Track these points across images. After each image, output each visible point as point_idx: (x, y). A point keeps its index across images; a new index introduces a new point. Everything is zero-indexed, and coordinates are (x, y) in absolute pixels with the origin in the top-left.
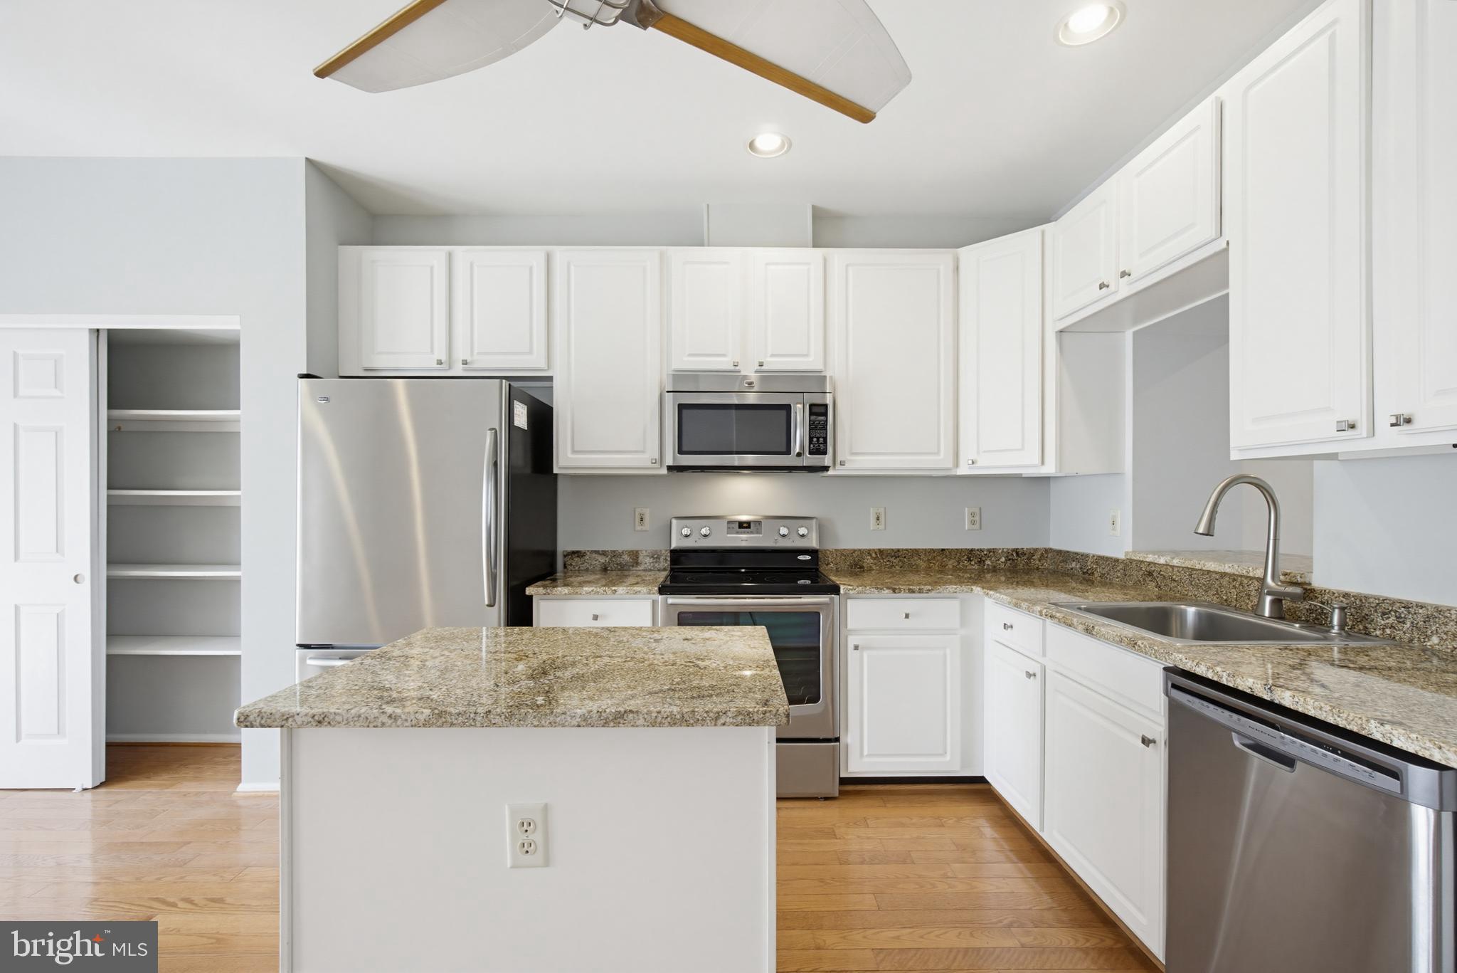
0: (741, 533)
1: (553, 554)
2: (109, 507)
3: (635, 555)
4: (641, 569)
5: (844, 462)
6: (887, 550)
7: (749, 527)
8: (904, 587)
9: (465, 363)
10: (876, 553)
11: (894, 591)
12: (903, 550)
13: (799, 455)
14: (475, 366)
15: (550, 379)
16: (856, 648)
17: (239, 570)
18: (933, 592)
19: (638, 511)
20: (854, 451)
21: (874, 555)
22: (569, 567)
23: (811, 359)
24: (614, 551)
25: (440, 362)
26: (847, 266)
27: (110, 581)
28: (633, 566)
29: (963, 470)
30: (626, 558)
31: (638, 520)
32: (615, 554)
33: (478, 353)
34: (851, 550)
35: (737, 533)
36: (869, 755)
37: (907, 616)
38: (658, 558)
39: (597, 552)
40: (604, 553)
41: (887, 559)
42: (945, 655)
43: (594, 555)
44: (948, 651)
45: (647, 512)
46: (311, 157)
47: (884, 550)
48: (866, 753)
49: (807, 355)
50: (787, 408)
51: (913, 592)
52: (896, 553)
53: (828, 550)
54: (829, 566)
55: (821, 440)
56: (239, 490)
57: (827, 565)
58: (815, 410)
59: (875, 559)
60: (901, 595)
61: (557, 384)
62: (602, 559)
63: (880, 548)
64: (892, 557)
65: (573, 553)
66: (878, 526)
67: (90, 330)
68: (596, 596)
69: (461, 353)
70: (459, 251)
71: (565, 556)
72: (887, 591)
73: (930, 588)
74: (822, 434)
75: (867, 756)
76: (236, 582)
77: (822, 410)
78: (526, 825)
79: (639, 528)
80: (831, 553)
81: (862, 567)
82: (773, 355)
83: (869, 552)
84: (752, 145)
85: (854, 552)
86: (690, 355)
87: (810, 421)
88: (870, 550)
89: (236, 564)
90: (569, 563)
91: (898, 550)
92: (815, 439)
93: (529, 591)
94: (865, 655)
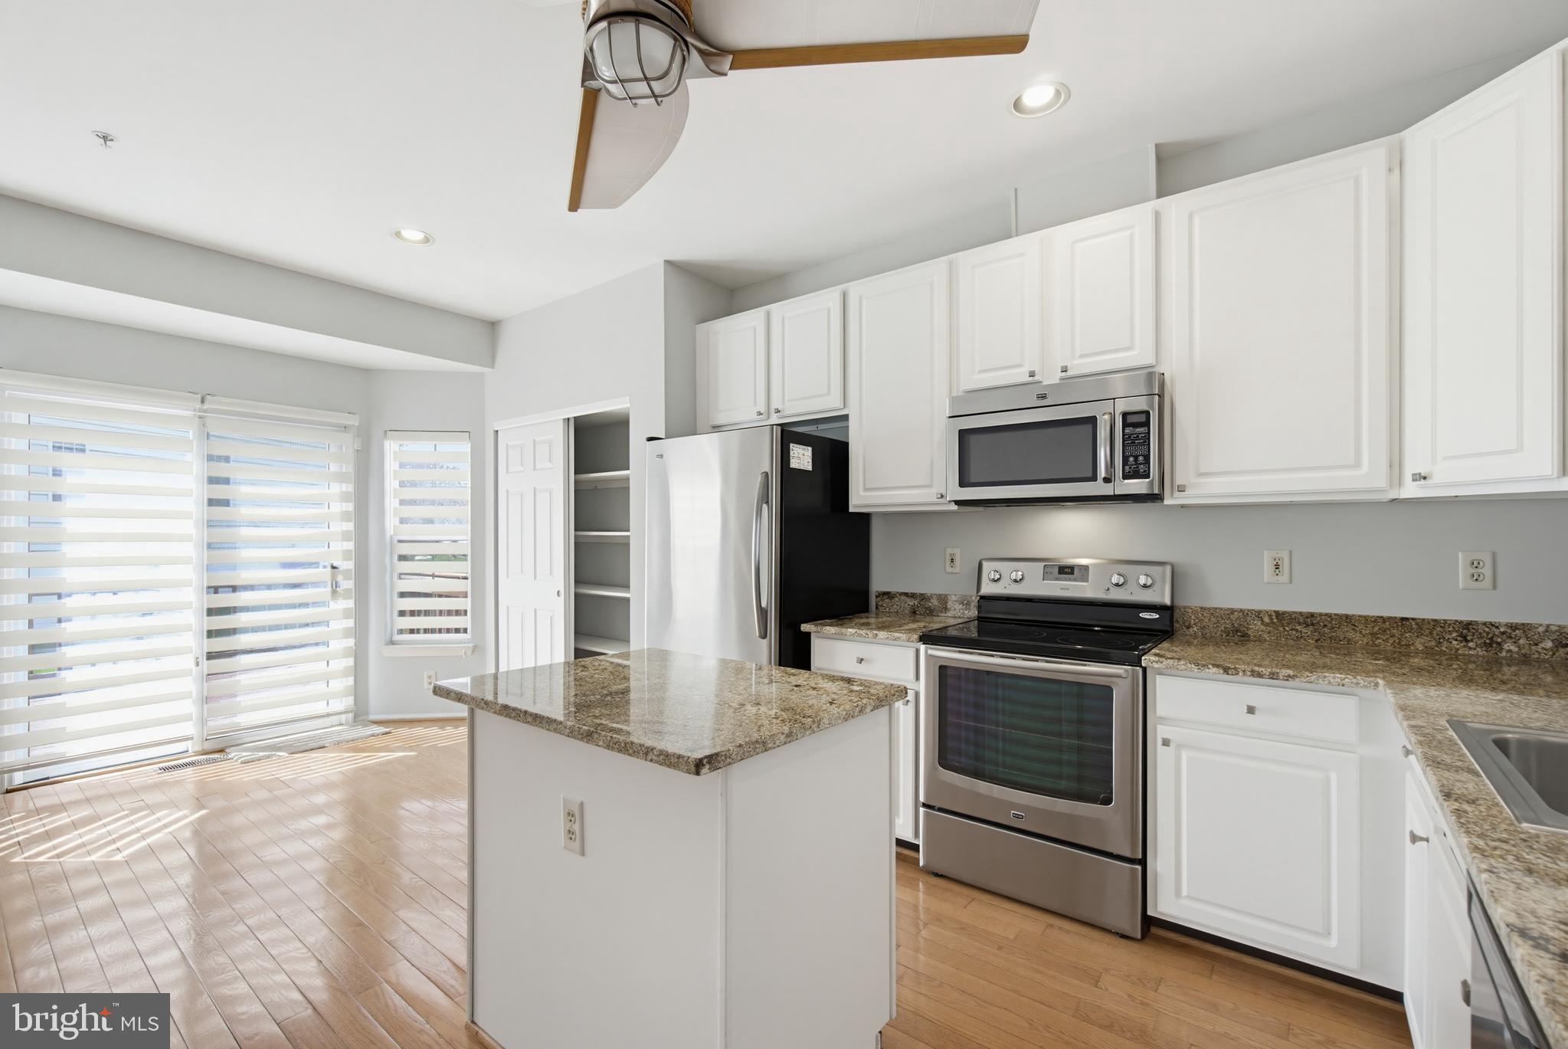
0: (1061, 580)
1: (866, 593)
2: (575, 543)
3: (943, 599)
4: (950, 615)
5: (1184, 486)
6: (1290, 614)
7: (1072, 573)
8: (1243, 667)
9: (778, 411)
10: (1270, 616)
11: (1226, 670)
12: (1321, 615)
13: (1107, 480)
14: (787, 413)
15: (846, 417)
16: (1166, 743)
17: (629, 593)
18: (1297, 680)
19: (949, 551)
20: (1202, 471)
21: (1267, 620)
22: (881, 609)
23: (1135, 353)
24: (922, 594)
25: (760, 414)
26: (1191, 216)
27: (577, 595)
28: (941, 612)
29: (1411, 490)
30: (935, 602)
31: (948, 562)
32: (923, 597)
33: (789, 401)
34: (1228, 609)
35: (1057, 579)
36: (1188, 897)
37: (1251, 710)
38: (968, 604)
39: (906, 594)
40: (913, 596)
41: (1291, 626)
42: (1328, 780)
43: (903, 597)
44: (1333, 777)
45: (957, 552)
46: (669, 258)
47: (1284, 613)
48: (1184, 893)
49: (1129, 349)
50: (1092, 421)
51: (1260, 675)
52: (1310, 620)
53: (1189, 608)
54: (1191, 630)
55: (1141, 458)
56: (629, 531)
57: (1188, 627)
58: (1131, 419)
59: (1267, 625)
60: (1240, 677)
61: (852, 423)
62: (911, 602)
63: (1277, 609)
64: (1299, 624)
65: (884, 594)
66: (1277, 578)
67: (564, 419)
68: (858, 638)
69: (776, 404)
70: (774, 307)
71: (877, 597)
72: (1215, 670)
73: (1291, 672)
74: (1141, 450)
75: (1187, 897)
76: (627, 600)
77: (1142, 418)
78: (570, 814)
79: (949, 570)
80: (1195, 612)
81: (1245, 635)
82: (1082, 356)
83: (1258, 614)
84: (1017, 105)
85: (1232, 613)
86: (981, 372)
87: (1124, 435)
88: (1260, 612)
89: (626, 586)
90: (880, 603)
91: (1312, 615)
92: (1131, 459)
93: (805, 627)
94: (1185, 755)
